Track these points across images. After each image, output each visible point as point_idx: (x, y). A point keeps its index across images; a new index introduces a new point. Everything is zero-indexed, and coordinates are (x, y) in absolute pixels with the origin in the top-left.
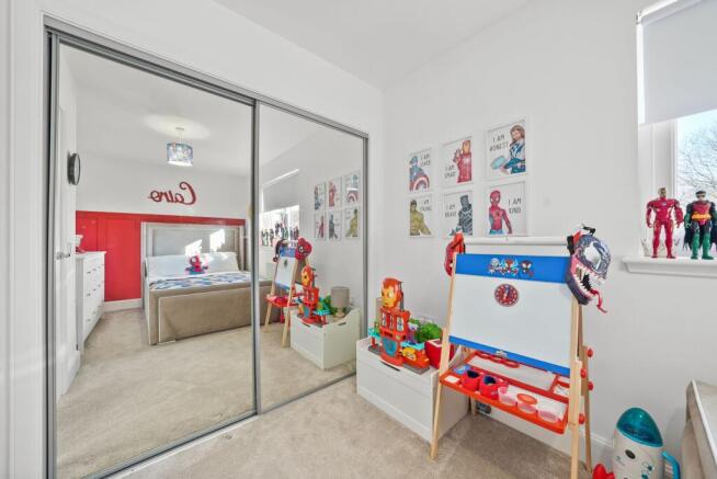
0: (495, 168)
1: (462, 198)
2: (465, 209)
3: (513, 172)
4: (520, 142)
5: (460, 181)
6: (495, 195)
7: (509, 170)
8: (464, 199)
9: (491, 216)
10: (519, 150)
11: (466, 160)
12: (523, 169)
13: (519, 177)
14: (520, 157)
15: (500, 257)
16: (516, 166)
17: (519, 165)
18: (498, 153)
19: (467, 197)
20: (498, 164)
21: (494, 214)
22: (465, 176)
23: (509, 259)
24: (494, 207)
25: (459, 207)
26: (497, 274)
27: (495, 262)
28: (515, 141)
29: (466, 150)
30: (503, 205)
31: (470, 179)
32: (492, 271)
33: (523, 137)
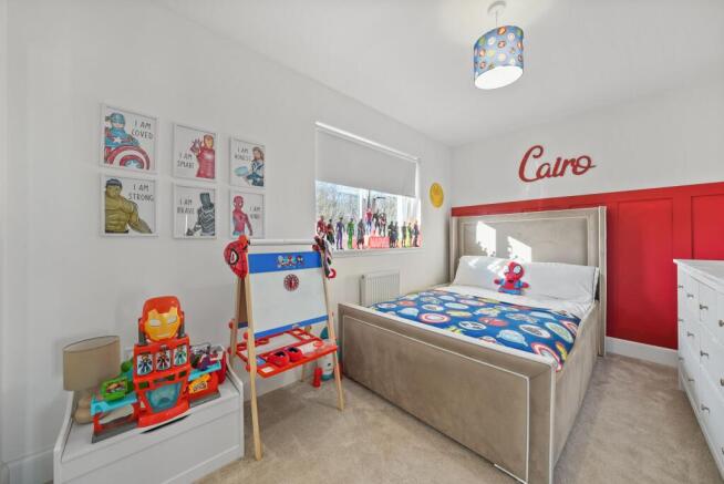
0: (239, 175)
1: (202, 195)
2: (205, 207)
3: (253, 184)
4: (260, 162)
5: (199, 175)
6: (239, 201)
7: (251, 181)
8: (204, 197)
9: (234, 218)
10: (259, 168)
11: (209, 156)
12: (261, 184)
13: (257, 189)
14: (259, 173)
15: (284, 255)
16: (257, 180)
17: (258, 179)
18: (242, 163)
19: (208, 194)
20: (242, 172)
21: (237, 217)
22: (206, 171)
23: (289, 255)
24: (238, 211)
25: (198, 204)
26: (283, 268)
27: (280, 258)
28: (256, 159)
29: (209, 146)
30: (244, 210)
31: (213, 177)
32: (279, 266)
33: (262, 158)
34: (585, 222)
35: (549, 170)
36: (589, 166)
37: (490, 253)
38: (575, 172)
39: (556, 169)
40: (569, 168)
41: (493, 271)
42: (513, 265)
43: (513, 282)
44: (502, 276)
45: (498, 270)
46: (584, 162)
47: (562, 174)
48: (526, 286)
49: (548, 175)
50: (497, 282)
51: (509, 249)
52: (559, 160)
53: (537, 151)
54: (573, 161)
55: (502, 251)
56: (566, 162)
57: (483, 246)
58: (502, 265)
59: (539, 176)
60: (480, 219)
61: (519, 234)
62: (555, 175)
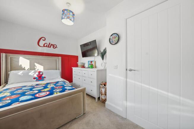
34: (56, 60)
35: (47, 45)
36: (56, 47)
37: (26, 69)
38: (53, 47)
39: (49, 45)
40: (52, 46)
41: (32, 75)
42: (39, 72)
43: (40, 77)
44: (35, 76)
45: (34, 75)
46: (55, 46)
47: (50, 47)
48: (45, 77)
49: (46, 46)
50: (34, 78)
51: (35, 67)
52: (50, 43)
53: (44, 39)
54: (53, 45)
55: (32, 68)
56: (51, 45)
57: (23, 66)
58: (35, 72)
59: (44, 46)
60: (21, 56)
61: (39, 62)
62: (48, 47)
